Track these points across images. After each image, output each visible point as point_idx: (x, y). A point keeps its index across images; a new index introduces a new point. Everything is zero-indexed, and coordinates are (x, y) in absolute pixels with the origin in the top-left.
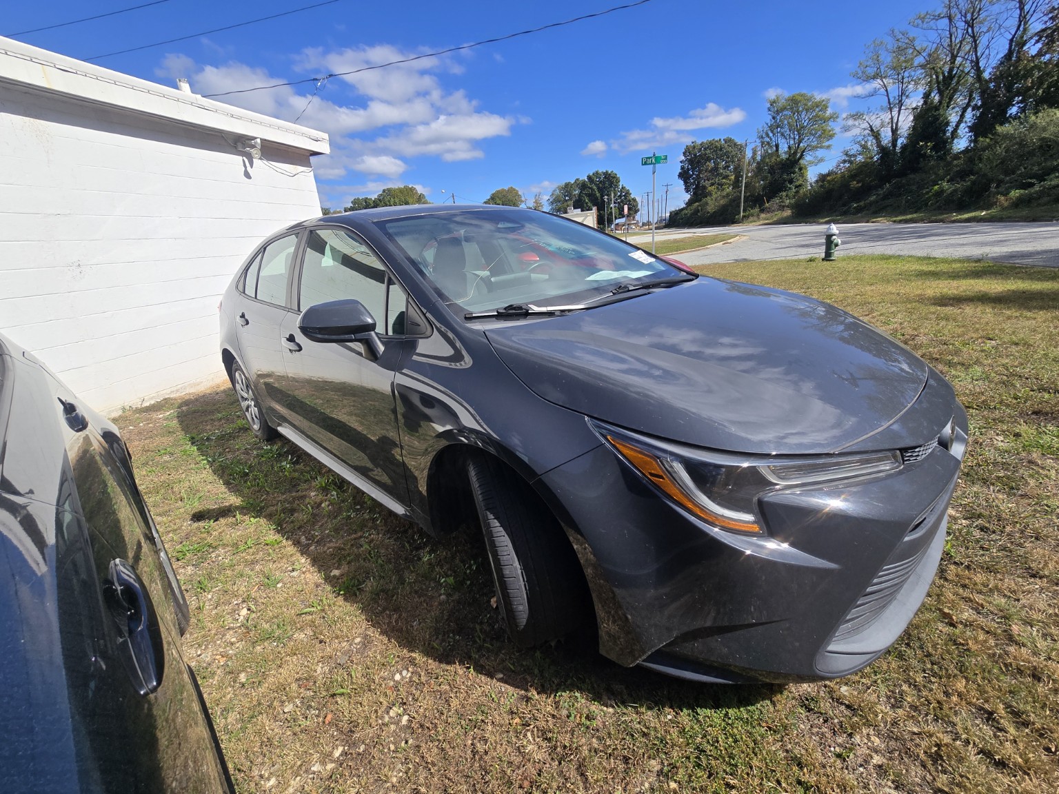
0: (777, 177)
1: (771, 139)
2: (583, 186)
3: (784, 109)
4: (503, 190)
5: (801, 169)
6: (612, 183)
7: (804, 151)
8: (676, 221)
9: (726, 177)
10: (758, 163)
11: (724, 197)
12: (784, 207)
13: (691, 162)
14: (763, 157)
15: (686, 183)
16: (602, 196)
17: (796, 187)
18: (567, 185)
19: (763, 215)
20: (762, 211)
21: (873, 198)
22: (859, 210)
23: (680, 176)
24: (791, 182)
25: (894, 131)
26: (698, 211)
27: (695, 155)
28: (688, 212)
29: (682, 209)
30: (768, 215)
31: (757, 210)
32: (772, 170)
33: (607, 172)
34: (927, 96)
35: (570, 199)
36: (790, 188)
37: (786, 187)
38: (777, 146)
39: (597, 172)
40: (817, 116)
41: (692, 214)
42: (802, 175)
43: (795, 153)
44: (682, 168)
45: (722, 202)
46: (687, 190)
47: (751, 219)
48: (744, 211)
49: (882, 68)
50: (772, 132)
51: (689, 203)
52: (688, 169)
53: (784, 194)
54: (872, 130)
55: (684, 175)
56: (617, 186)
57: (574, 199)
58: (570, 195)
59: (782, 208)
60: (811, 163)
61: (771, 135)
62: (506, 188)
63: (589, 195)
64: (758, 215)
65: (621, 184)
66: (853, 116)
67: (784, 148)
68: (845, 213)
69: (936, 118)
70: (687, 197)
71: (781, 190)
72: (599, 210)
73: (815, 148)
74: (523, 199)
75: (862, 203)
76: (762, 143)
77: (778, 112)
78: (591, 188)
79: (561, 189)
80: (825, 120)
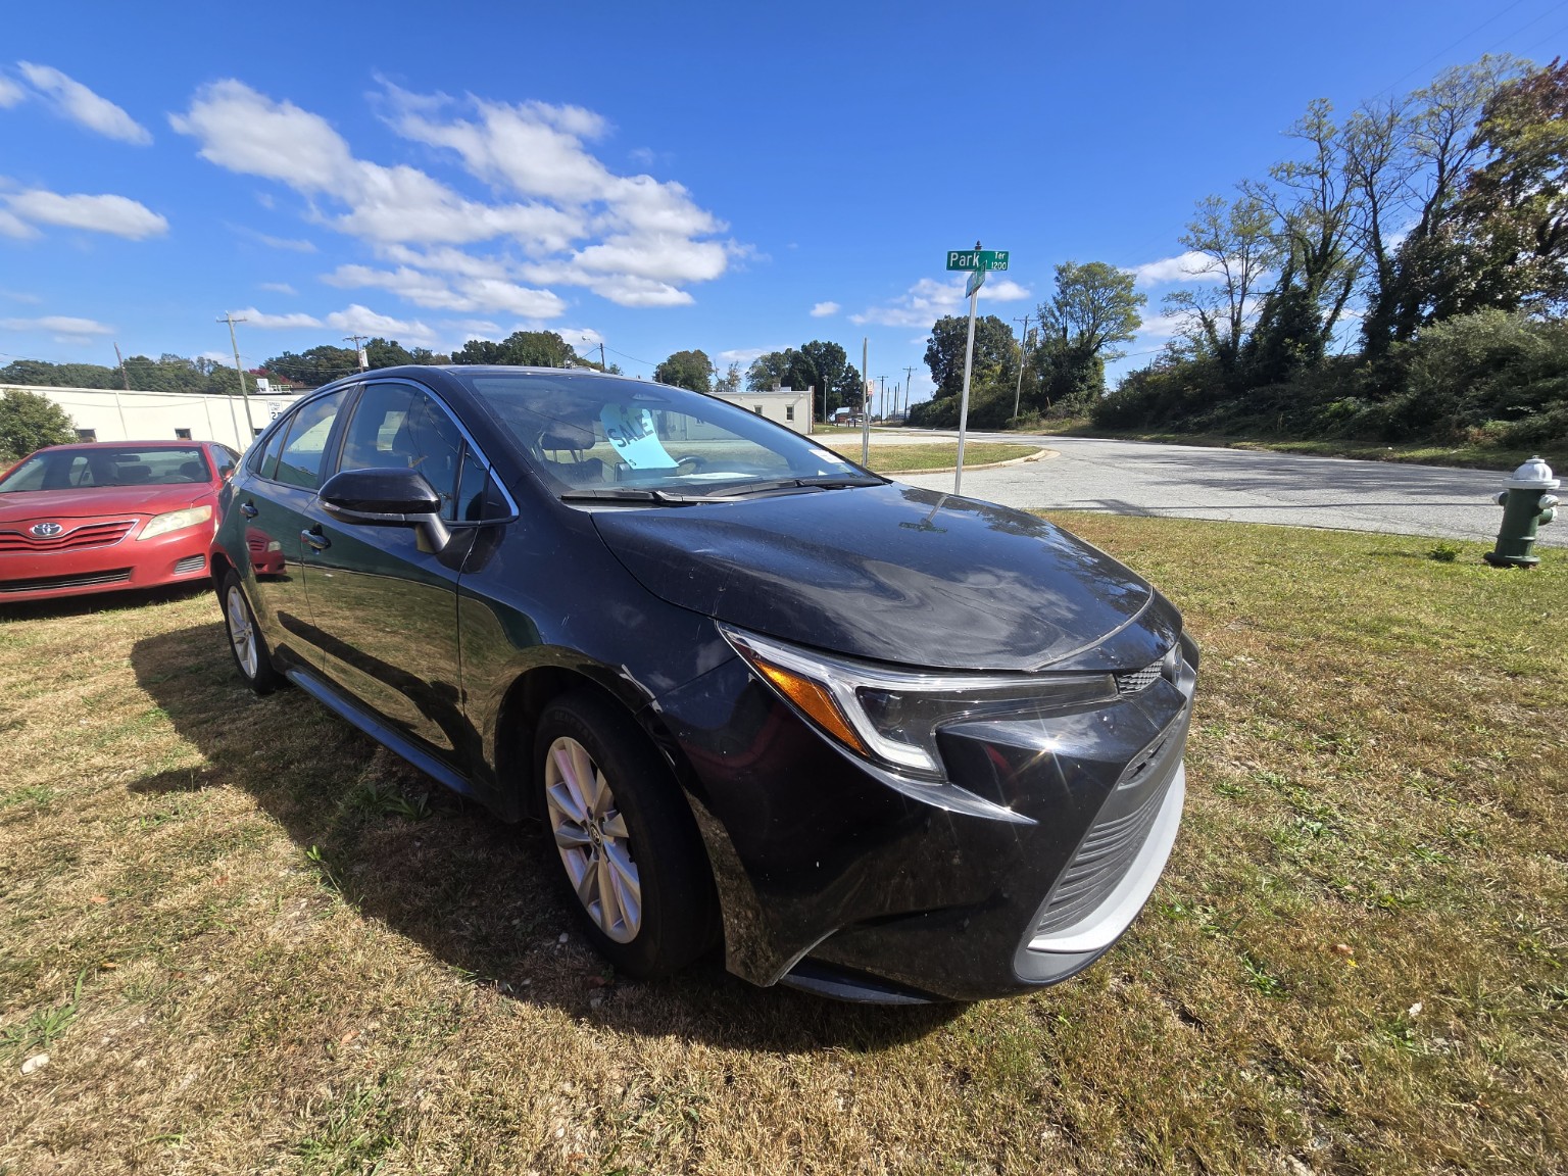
0: (1064, 370)
1: (1057, 320)
2: (795, 358)
3: (1075, 281)
4: (687, 352)
5: (1095, 364)
6: (836, 359)
7: (1101, 341)
8: (919, 418)
9: (989, 367)
10: (1037, 351)
11: (987, 392)
12: (1072, 413)
13: (941, 342)
14: (1045, 345)
15: (933, 369)
16: (821, 375)
17: (1089, 388)
18: (774, 355)
19: (1044, 422)
20: (1044, 416)
21: (1219, 412)
22: (1202, 428)
23: (927, 359)
24: (1083, 379)
25: (1236, 323)
26: (952, 408)
27: (948, 334)
28: (938, 407)
29: (928, 404)
30: (1053, 422)
31: (1035, 414)
32: (1057, 363)
33: (829, 343)
34: (1286, 279)
35: (778, 375)
36: (1081, 389)
37: (1075, 387)
38: (1065, 330)
39: (815, 342)
40: (1118, 296)
41: (942, 412)
42: (1098, 373)
43: (1089, 341)
44: (930, 349)
45: (986, 398)
46: (935, 379)
47: (1028, 425)
48: (1019, 414)
49: (1222, 237)
50: (1059, 310)
51: (938, 396)
52: (938, 352)
53: (1072, 396)
54: (1204, 319)
55: (931, 359)
56: (843, 364)
57: (783, 375)
58: (777, 369)
59: (1071, 414)
60: (1108, 357)
61: (1057, 314)
62: (691, 351)
63: (803, 372)
64: (1038, 421)
65: (847, 361)
66: (1178, 296)
67: (1073, 332)
68: (1179, 430)
69: (1305, 309)
70: (935, 387)
71: (1069, 391)
72: (816, 393)
73: (1114, 338)
74: (713, 368)
75: (1204, 418)
76: (1045, 325)
77: (1067, 284)
78: (807, 363)
79: (764, 359)
80: (1129, 303)
